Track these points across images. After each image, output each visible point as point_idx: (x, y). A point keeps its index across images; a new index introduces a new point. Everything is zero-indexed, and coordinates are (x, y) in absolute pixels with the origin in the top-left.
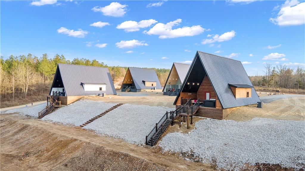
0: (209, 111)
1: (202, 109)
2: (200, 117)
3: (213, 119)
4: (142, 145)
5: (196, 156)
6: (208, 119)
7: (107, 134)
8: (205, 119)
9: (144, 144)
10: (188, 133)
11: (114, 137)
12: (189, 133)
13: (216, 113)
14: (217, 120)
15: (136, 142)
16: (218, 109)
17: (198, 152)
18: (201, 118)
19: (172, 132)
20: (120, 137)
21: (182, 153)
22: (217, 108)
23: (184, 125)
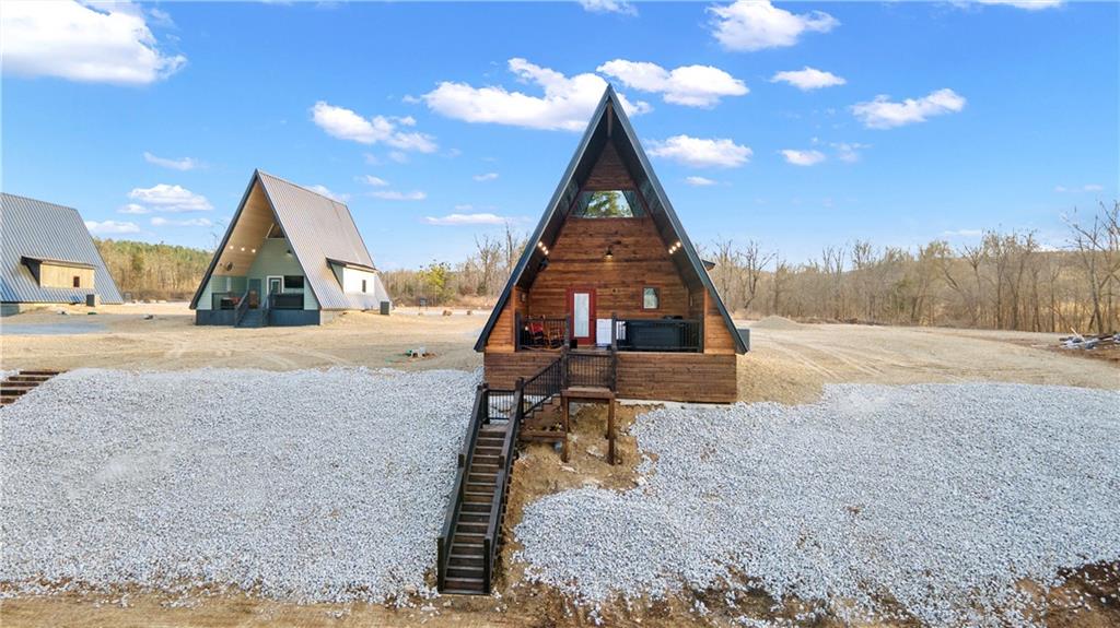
0: (667, 366)
1: (633, 361)
2: (624, 402)
3: (696, 405)
4: (415, 598)
5: (783, 596)
6: (673, 406)
7: (66, 580)
8: (656, 407)
9: (426, 589)
10: (637, 484)
11: (157, 588)
12: (641, 481)
13: (704, 373)
14: (713, 406)
15: (365, 589)
16: (715, 356)
17: (777, 574)
18: (632, 407)
19: (541, 493)
20: (202, 577)
21: (700, 597)
22: (706, 351)
23: (575, 445)
